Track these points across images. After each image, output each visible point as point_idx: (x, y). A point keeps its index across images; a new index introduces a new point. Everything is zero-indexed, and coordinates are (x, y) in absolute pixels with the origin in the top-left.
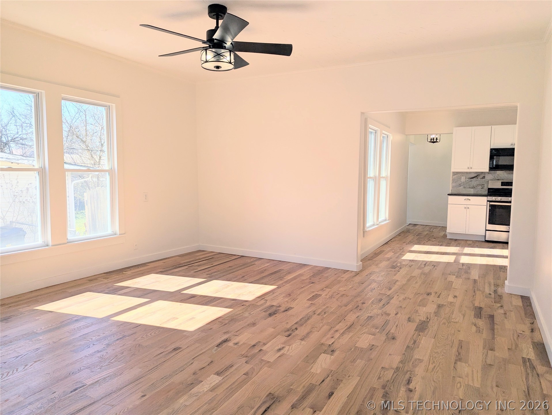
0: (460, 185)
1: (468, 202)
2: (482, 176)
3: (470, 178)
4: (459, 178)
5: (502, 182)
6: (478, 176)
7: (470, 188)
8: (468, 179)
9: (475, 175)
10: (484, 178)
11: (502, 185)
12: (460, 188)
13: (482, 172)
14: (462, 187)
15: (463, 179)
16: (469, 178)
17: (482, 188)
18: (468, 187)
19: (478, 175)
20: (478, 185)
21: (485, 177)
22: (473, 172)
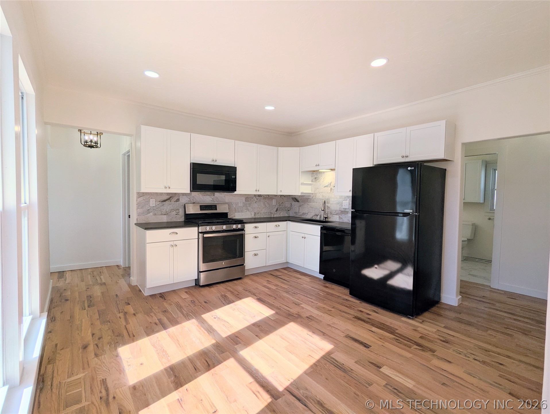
0: (148, 211)
1: (174, 237)
2: (175, 199)
3: (162, 202)
4: (147, 202)
5: (200, 206)
6: (171, 199)
7: (162, 214)
8: (159, 203)
9: (168, 197)
10: (178, 201)
11: (201, 210)
12: (149, 215)
13: (176, 194)
14: (151, 214)
15: (153, 203)
16: (160, 201)
17: (176, 214)
18: (160, 213)
19: (171, 197)
20: (172, 210)
21: (179, 199)
22: (165, 193)
